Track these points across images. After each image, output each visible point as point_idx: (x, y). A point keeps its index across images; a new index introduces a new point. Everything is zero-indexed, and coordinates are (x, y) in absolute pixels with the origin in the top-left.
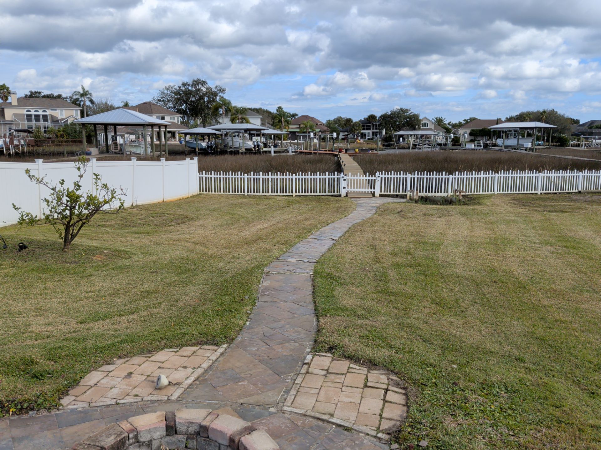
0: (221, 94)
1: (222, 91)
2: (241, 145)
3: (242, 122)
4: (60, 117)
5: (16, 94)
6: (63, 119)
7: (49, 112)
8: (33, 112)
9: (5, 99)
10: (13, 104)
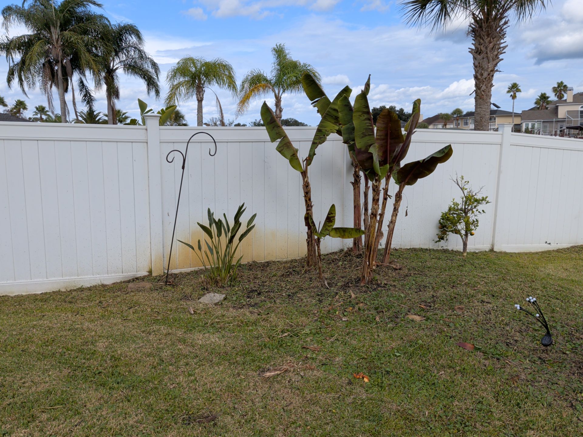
5: (573, 90)
9: (560, 97)
10: (568, 101)
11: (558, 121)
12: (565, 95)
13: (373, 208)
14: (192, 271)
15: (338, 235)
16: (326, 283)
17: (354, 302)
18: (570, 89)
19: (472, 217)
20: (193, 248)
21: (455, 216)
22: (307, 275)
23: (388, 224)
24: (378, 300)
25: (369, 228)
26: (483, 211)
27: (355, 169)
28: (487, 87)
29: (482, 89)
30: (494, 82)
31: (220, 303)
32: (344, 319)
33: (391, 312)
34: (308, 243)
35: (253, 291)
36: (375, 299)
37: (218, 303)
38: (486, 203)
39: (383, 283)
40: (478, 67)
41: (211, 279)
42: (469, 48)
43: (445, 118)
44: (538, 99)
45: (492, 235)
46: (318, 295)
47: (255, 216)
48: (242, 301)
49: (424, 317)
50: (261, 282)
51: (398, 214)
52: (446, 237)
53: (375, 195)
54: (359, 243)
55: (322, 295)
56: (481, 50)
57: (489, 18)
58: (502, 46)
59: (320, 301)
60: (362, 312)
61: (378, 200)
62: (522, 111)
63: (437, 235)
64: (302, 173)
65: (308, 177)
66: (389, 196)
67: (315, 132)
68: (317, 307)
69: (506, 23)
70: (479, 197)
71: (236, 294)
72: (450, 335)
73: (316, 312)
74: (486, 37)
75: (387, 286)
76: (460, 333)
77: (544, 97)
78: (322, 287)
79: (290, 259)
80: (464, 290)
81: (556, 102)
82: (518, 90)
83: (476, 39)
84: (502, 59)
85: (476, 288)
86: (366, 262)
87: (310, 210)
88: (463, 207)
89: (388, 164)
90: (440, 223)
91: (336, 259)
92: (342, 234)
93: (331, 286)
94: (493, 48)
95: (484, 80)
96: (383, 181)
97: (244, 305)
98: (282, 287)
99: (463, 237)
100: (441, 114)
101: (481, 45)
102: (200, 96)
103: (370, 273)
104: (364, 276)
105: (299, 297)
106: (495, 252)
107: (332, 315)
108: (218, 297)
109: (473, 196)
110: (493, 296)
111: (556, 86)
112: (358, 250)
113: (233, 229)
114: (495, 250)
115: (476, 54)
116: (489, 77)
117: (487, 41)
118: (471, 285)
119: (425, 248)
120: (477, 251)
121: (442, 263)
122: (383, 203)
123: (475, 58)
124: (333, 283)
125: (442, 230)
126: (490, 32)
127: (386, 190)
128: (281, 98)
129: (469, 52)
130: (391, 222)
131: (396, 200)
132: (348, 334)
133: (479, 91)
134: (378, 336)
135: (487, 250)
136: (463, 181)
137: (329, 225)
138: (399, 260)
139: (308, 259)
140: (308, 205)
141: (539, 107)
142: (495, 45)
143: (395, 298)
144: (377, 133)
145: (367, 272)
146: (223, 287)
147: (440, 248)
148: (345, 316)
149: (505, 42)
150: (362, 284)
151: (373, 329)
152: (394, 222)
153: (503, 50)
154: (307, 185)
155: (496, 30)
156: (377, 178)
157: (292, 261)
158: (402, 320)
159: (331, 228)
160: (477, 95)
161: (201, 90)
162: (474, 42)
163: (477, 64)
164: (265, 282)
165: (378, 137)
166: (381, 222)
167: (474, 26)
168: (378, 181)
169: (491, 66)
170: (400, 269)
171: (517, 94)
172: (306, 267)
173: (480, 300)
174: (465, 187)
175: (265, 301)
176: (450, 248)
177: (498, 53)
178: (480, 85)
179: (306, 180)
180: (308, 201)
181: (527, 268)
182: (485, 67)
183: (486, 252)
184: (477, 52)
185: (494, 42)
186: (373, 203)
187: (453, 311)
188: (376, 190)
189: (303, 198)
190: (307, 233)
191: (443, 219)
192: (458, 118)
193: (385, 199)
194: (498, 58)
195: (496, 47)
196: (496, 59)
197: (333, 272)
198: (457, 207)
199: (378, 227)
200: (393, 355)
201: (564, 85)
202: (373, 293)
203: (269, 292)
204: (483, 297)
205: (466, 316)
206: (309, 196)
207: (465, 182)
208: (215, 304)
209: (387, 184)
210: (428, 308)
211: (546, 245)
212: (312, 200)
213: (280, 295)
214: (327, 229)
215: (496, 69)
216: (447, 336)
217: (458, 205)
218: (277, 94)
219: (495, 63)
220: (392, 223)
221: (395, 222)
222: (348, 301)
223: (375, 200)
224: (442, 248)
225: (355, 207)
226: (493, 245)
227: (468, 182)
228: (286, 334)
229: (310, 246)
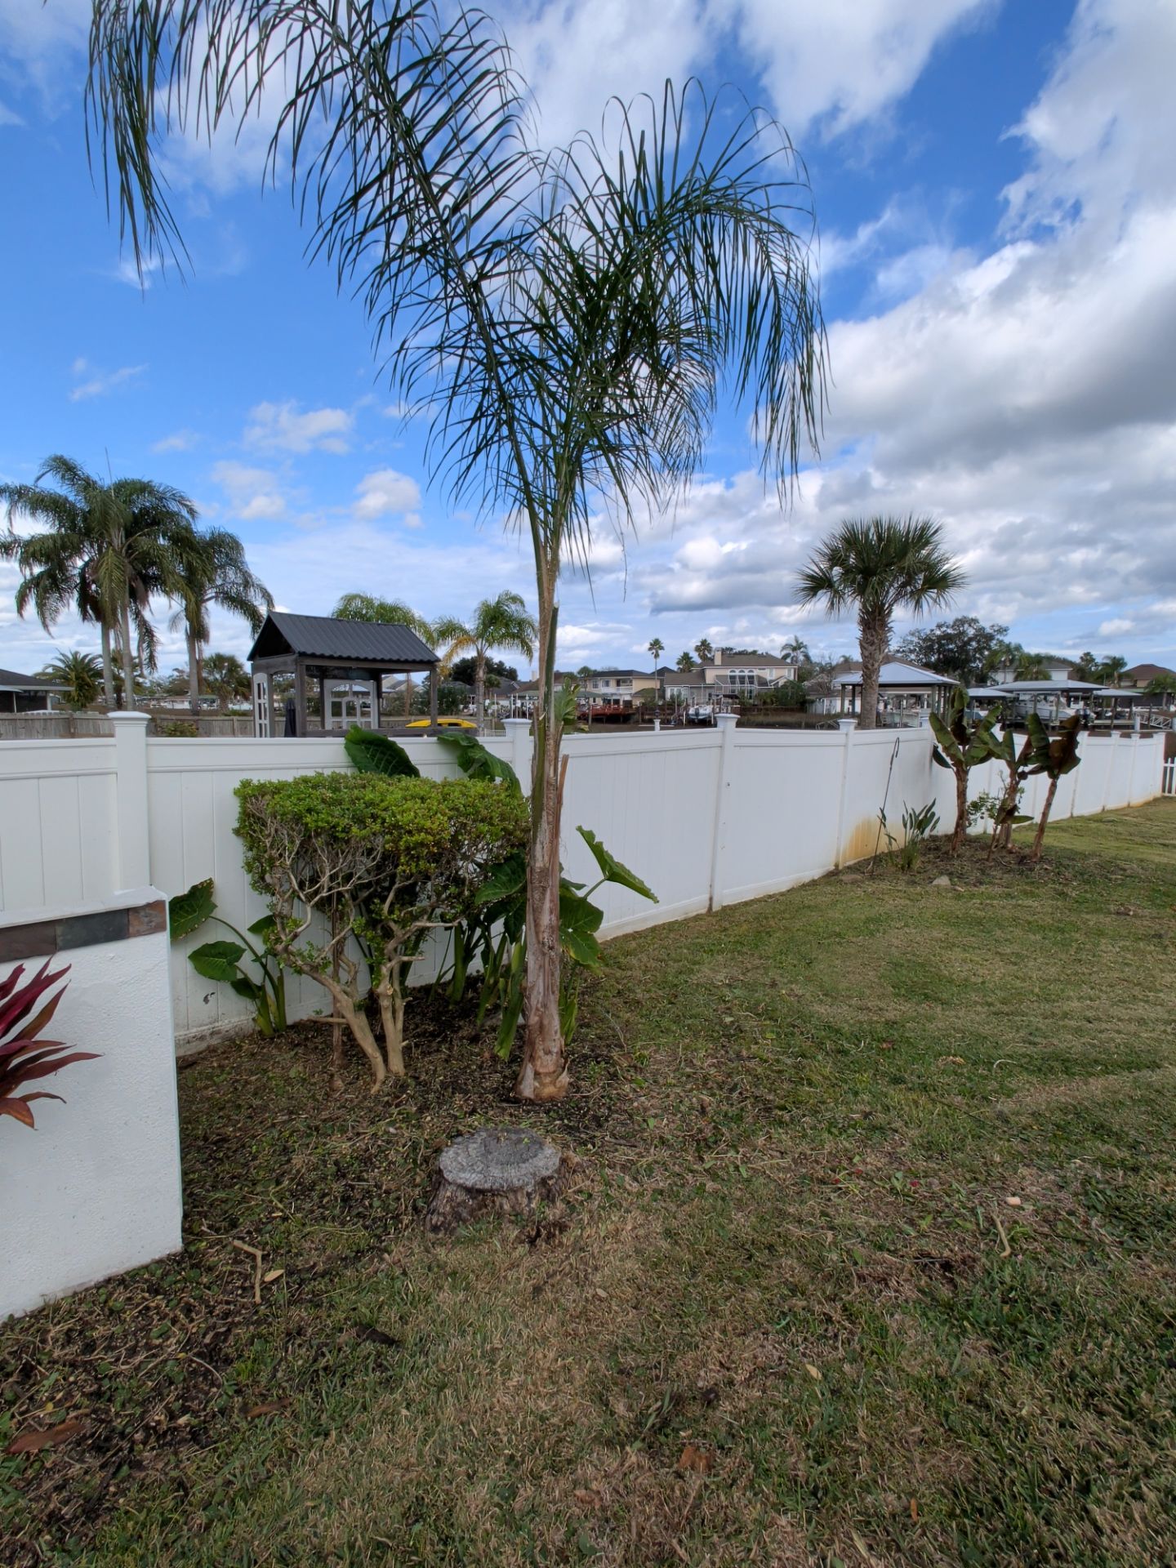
0: (998, 637)
1: (1003, 630)
2: (1054, 714)
3: (1036, 679)
4: (769, 678)
5: (719, 648)
6: (771, 681)
7: (756, 672)
8: (737, 673)
9: (705, 658)
10: (714, 663)
12: (711, 656)
18: (715, 647)
44: (681, 659)
77: (686, 657)
81: (701, 664)
82: (662, 648)
111: (699, 644)
141: (684, 669)
201: (707, 643)
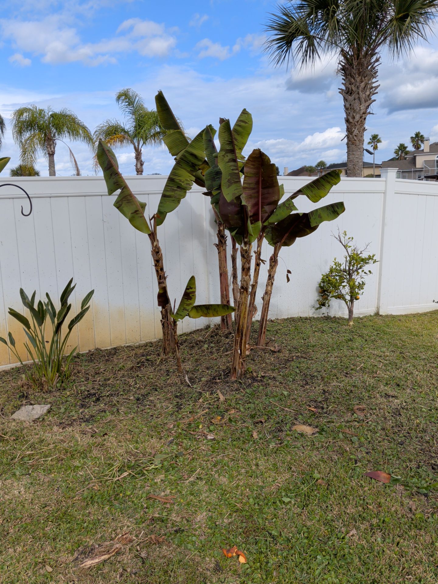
5: (429, 140)
9: (417, 147)
10: (425, 151)
11: (416, 171)
12: (422, 145)
13: (243, 280)
14: (13, 369)
15: (201, 313)
16: (186, 378)
17: (222, 407)
18: (427, 139)
19: (357, 279)
20: (6, 342)
21: (338, 278)
22: (163, 367)
23: (262, 296)
24: (254, 403)
25: (239, 304)
26: (370, 271)
27: (219, 228)
28: (359, 132)
29: (354, 134)
30: (366, 126)
31: (41, 420)
32: (209, 437)
33: (272, 421)
34: (163, 325)
35: (90, 395)
36: (251, 401)
37: (39, 419)
38: (374, 262)
39: (259, 376)
40: (349, 109)
41: (34, 381)
42: (339, 89)
43: (309, 170)
44: (397, 149)
45: (377, 297)
46: (177, 397)
47: (92, 293)
48: (73, 413)
49: (317, 427)
50: (103, 380)
51: (274, 283)
52: (328, 303)
53: (245, 263)
54: (228, 319)
55: (181, 397)
56: (352, 90)
57: (360, 55)
58: (374, 85)
59: (179, 407)
60: (234, 423)
61: (249, 269)
62: (383, 162)
63: (318, 300)
64: (149, 235)
65: (158, 241)
66: (262, 261)
67: (165, 181)
68: (174, 417)
69: (377, 60)
70: (364, 255)
71: (67, 401)
72: (355, 457)
73: (172, 426)
74: (357, 76)
75: (265, 380)
76: (367, 453)
77: (402, 148)
78: (182, 383)
79: (144, 342)
80: (362, 379)
81: (414, 152)
82: (379, 141)
83: (346, 78)
84: (375, 100)
85: (375, 375)
86: (236, 350)
87: (163, 283)
88: (347, 268)
89: (260, 222)
90: (320, 287)
91: (200, 341)
92: (205, 311)
93: (193, 382)
94: (365, 88)
95: (356, 124)
96: (254, 244)
97: (74, 420)
98: (130, 386)
99: (348, 303)
100: (305, 166)
101: (352, 84)
102: (51, 149)
103: (242, 363)
104: (235, 368)
105: (151, 401)
106: (381, 316)
107: (193, 431)
108: (39, 410)
109: (357, 255)
110: (398, 385)
111: (414, 136)
112: (228, 328)
113: (60, 312)
114: (381, 314)
115: (347, 95)
116: (361, 120)
117: (358, 79)
118: (368, 370)
119: (305, 316)
120: (361, 316)
121: (328, 338)
122: (255, 270)
123: (345, 100)
124: (196, 377)
125: (323, 294)
126: (361, 70)
127: (258, 254)
128: (141, 150)
129: (340, 92)
130: (266, 293)
131: (270, 265)
132: (215, 466)
133: (351, 136)
134: (257, 465)
135: (372, 314)
136: (347, 238)
137: (188, 303)
138: (276, 337)
139: (165, 345)
140: (160, 276)
141: (398, 158)
142: (366, 84)
143: (277, 399)
144: (244, 180)
145: (239, 363)
146: (50, 392)
147: (321, 315)
148: (210, 431)
149: (378, 81)
150: (233, 379)
151: (250, 454)
152: (269, 292)
153: (375, 90)
154: (157, 250)
155: (367, 68)
156: (246, 240)
157: (146, 345)
158: (287, 435)
159: (191, 306)
160: (349, 141)
161: (52, 143)
162: (344, 82)
163: (348, 106)
164: (109, 379)
165: (245, 185)
166: (253, 294)
167: (343, 64)
168: (248, 243)
169: (363, 107)
170: (279, 351)
171: (378, 144)
172: (163, 356)
173: (383, 394)
174: (349, 244)
175: (105, 412)
176: (332, 314)
177: (370, 93)
178: (351, 129)
179: (155, 244)
180: (160, 272)
181: (422, 336)
182: (357, 109)
183: (371, 316)
184: (347, 93)
185: (365, 80)
186: (242, 273)
187: (353, 414)
188: (246, 256)
189: (154, 268)
190: (161, 312)
191: (324, 282)
192: (321, 170)
193: (258, 265)
194: (370, 99)
195: (367, 86)
196: (368, 100)
197: (197, 360)
198: (340, 268)
199: (251, 300)
200: (280, 501)
201: (421, 135)
202: (248, 391)
203: (112, 395)
204: (386, 388)
205: (370, 423)
206: (160, 264)
207: (349, 238)
208: (34, 421)
209: (259, 246)
210: (320, 410)
211: (434, 303)
212: (165, 270)
213: (127, 399)
214: (185, 309)
215: (368, 112)
216: (350, 459)
217: (341, 265)
218: (137, 147)
219: (367, 104)
220: (268, 293)
221: (270, 294)
222: (215, 406)
223: (245, 270)
224: (323, 316)
225: (221, 275)
226: (378, 308)
227: (352, 238)
228: (125, 474)
229: (166, 328)
